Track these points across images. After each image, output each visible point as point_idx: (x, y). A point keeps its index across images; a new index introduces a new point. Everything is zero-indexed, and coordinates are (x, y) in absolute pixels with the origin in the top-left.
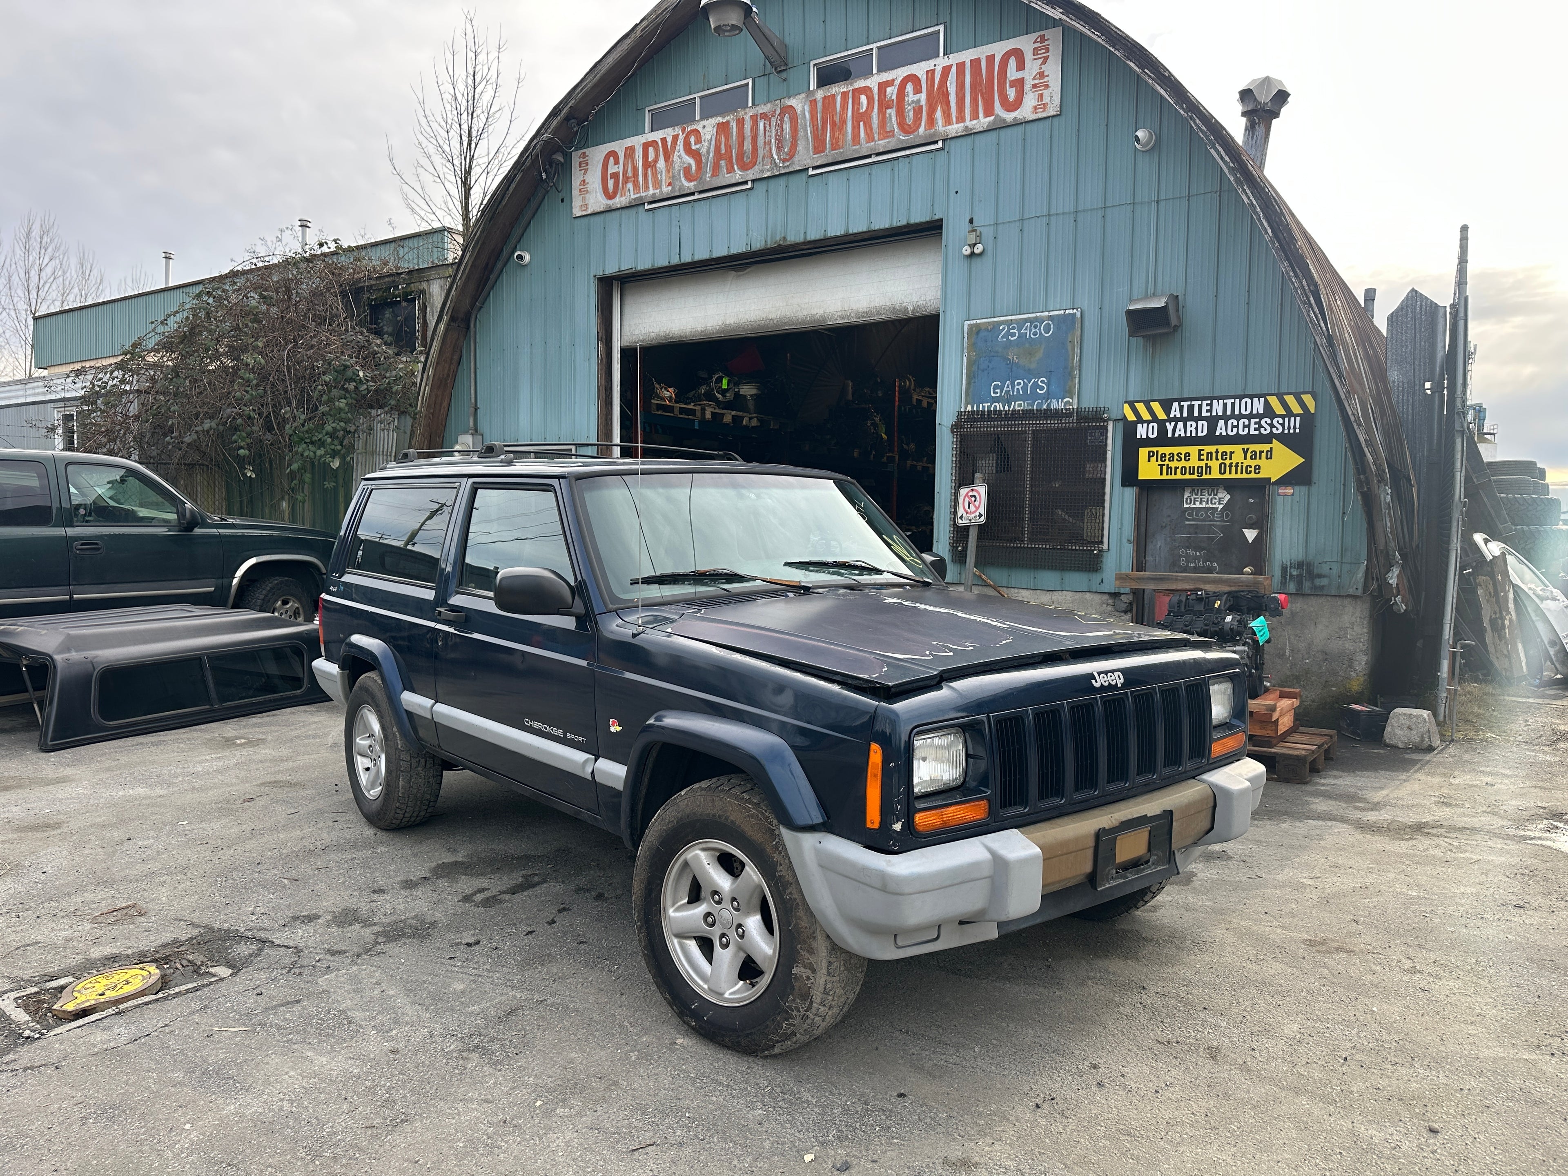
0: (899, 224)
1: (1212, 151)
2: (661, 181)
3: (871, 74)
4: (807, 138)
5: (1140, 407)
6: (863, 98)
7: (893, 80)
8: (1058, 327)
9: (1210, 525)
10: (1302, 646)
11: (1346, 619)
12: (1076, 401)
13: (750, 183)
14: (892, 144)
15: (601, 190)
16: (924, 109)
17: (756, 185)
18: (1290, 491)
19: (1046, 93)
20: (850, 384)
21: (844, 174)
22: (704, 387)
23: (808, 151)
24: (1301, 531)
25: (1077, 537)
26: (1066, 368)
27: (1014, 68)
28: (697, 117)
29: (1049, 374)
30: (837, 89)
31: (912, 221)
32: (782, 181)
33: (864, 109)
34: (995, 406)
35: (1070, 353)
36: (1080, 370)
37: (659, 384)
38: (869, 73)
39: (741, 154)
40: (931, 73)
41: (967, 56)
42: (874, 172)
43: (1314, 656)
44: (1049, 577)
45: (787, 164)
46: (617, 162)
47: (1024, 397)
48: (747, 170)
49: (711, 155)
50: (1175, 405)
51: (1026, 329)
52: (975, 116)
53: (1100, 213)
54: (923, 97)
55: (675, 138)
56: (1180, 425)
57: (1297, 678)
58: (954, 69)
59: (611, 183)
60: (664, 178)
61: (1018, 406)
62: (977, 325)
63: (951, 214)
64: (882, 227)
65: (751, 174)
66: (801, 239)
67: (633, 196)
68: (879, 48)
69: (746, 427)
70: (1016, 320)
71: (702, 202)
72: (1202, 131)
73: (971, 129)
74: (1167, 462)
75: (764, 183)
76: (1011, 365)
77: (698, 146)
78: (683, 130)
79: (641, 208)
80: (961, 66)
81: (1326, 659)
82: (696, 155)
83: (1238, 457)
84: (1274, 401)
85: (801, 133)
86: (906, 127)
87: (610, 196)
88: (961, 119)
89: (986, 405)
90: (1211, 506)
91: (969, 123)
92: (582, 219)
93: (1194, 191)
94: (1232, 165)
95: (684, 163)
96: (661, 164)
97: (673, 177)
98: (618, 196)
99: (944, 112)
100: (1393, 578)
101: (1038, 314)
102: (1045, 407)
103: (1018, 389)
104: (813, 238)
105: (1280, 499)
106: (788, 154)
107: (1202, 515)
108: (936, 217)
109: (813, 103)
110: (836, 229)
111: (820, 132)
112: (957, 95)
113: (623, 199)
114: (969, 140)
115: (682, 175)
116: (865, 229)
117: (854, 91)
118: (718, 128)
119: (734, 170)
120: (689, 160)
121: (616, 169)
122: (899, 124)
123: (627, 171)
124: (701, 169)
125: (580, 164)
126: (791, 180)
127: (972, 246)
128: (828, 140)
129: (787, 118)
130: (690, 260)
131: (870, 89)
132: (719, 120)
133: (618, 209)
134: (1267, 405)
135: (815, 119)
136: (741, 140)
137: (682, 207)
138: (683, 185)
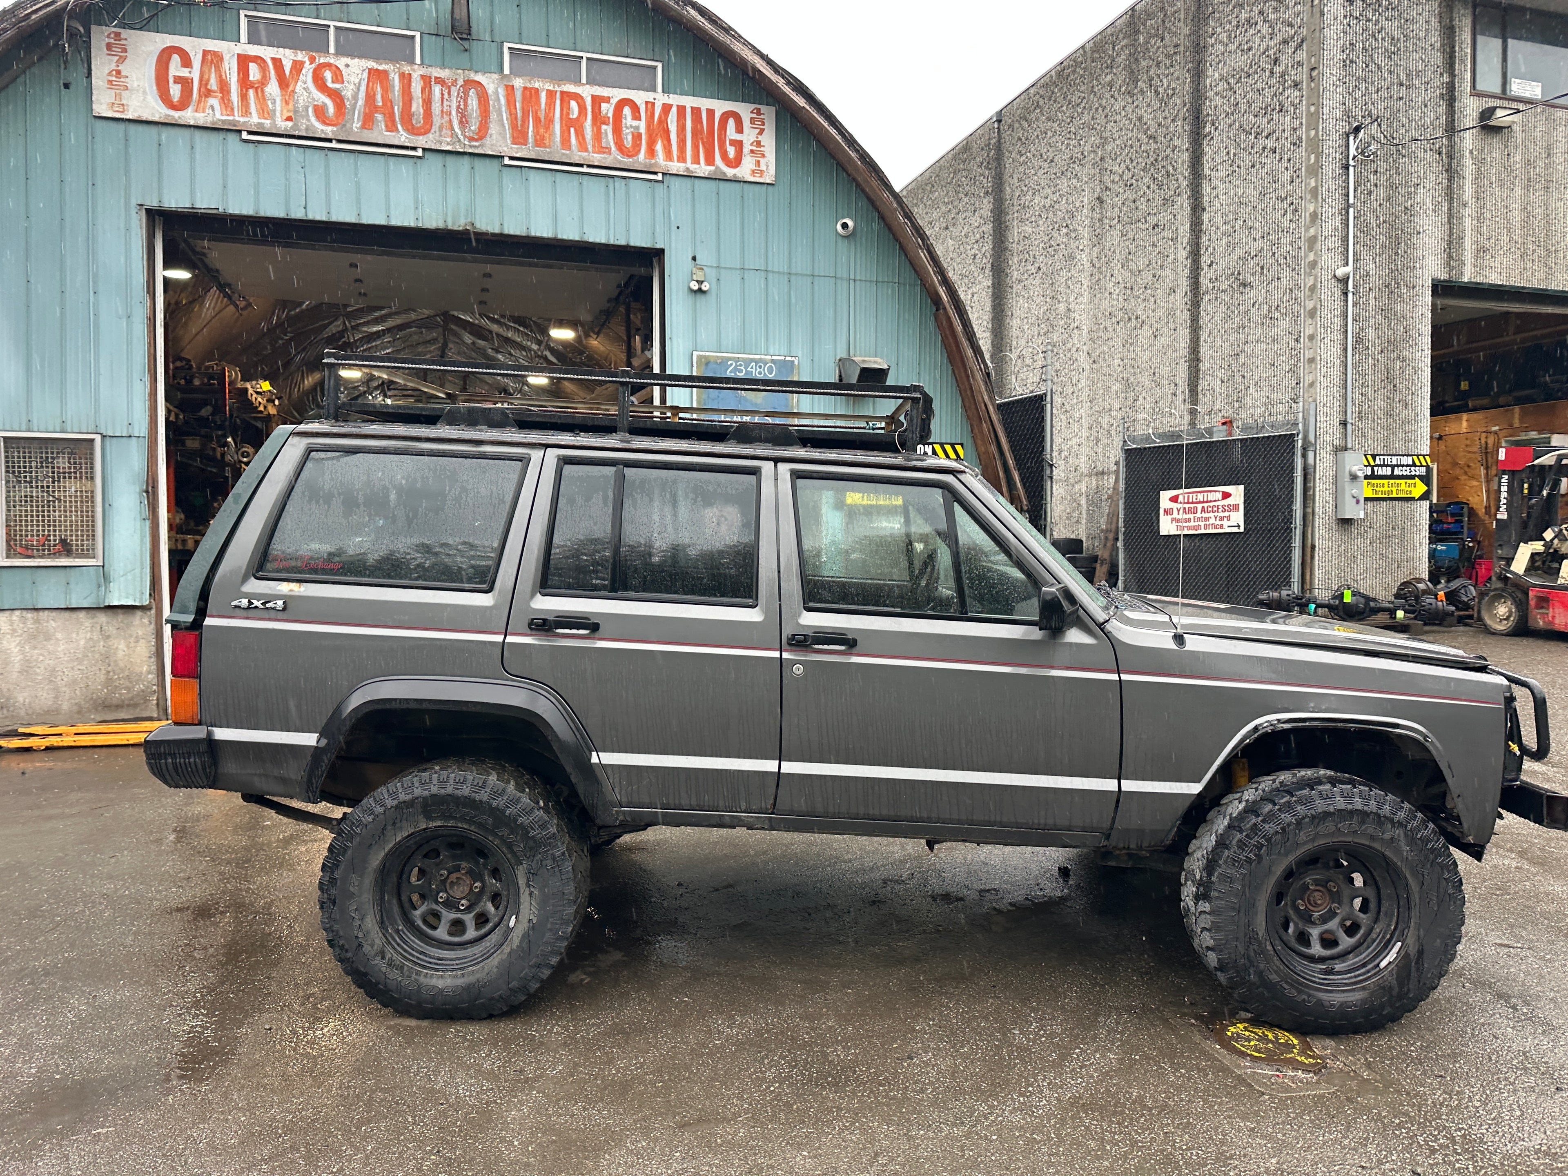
0: (618, 243)
2: (274, 111)
3: (581, 82)
4: (503, 125)
6: (573, 104)
7: (609, 98)
8: (778, 369)
14: (608, 161)
15: (155, 92)
16: (644, 137)
17: (428, 155)
19: (763, 161)
21: (549, 175)
23: (505, 138)
26: (785, 405)
27: (734, 130)
28: (332, 51)
30: (540, 84)
31: (632, 244)
32: (466, 161)
33: (575, 115)
38: (578, 82)
39: (407, 115)
40: (650, 105)
41: (689, 102)
42: (585, 183)
45: (476, 144)
46: (186, 62)
48: (416, 135)
49: (361, 102)
51: (750, 367)
52: (696, 161)
53: (809, 279)
54: (642, 125)
55: (298, 66)
58: (674, 110)
59: (175, 89)
60: (278, 109)
62: (703, 356)
63: (673, 245)
65: (422, 141)
66: (497, 231)
67: (218, 116)
68: (588, 59)
70: (741, 357)
71: (343, 154)
73: (692, 172)
75: (440, 156)
76: (738, 398)
77: (337, 86)
78: (312, 60)
79: (232, 138)
80: (681, 110)
82: (336, 96)
84: (938, 448)
85: (493, 116)
86: (623, 148)
87: (173, 107)
88: (682, 159)
91: (689, 165)
92: (112, 123)
93: (880, 279)
95: (314, 99)
97: (296, 111)
98: (190, 109)
99: (664, 147)
101: (762, 357)
104: (512, 232)
106: (475, 133)
108: (658, 246)
109: (510, 89)
110: (541, 230)
111: (519, 123)
112: (678, 136)
113: (197, 115)
114: (688, 180)
115: (311, 113)
116: (577, 238)
117: (562, 93)
118: (369, 73)
119: (397, 130)
120: (322, 99)
121: (184, 73)
122: (616, 143)
123: (208, 80)
124: (344, 114)
125: (109, 46)
126: (478, 162)
127: (700, 282)
128: (530, 133)
129: (472, 92)
130: (324, 219)
131: (582, 97)
132: (372, 64)
133: (190, 126)
134: (934, 450)
135: (512, 107)
136: (406, 98)
137: (309, 151)
138: (312, 125)
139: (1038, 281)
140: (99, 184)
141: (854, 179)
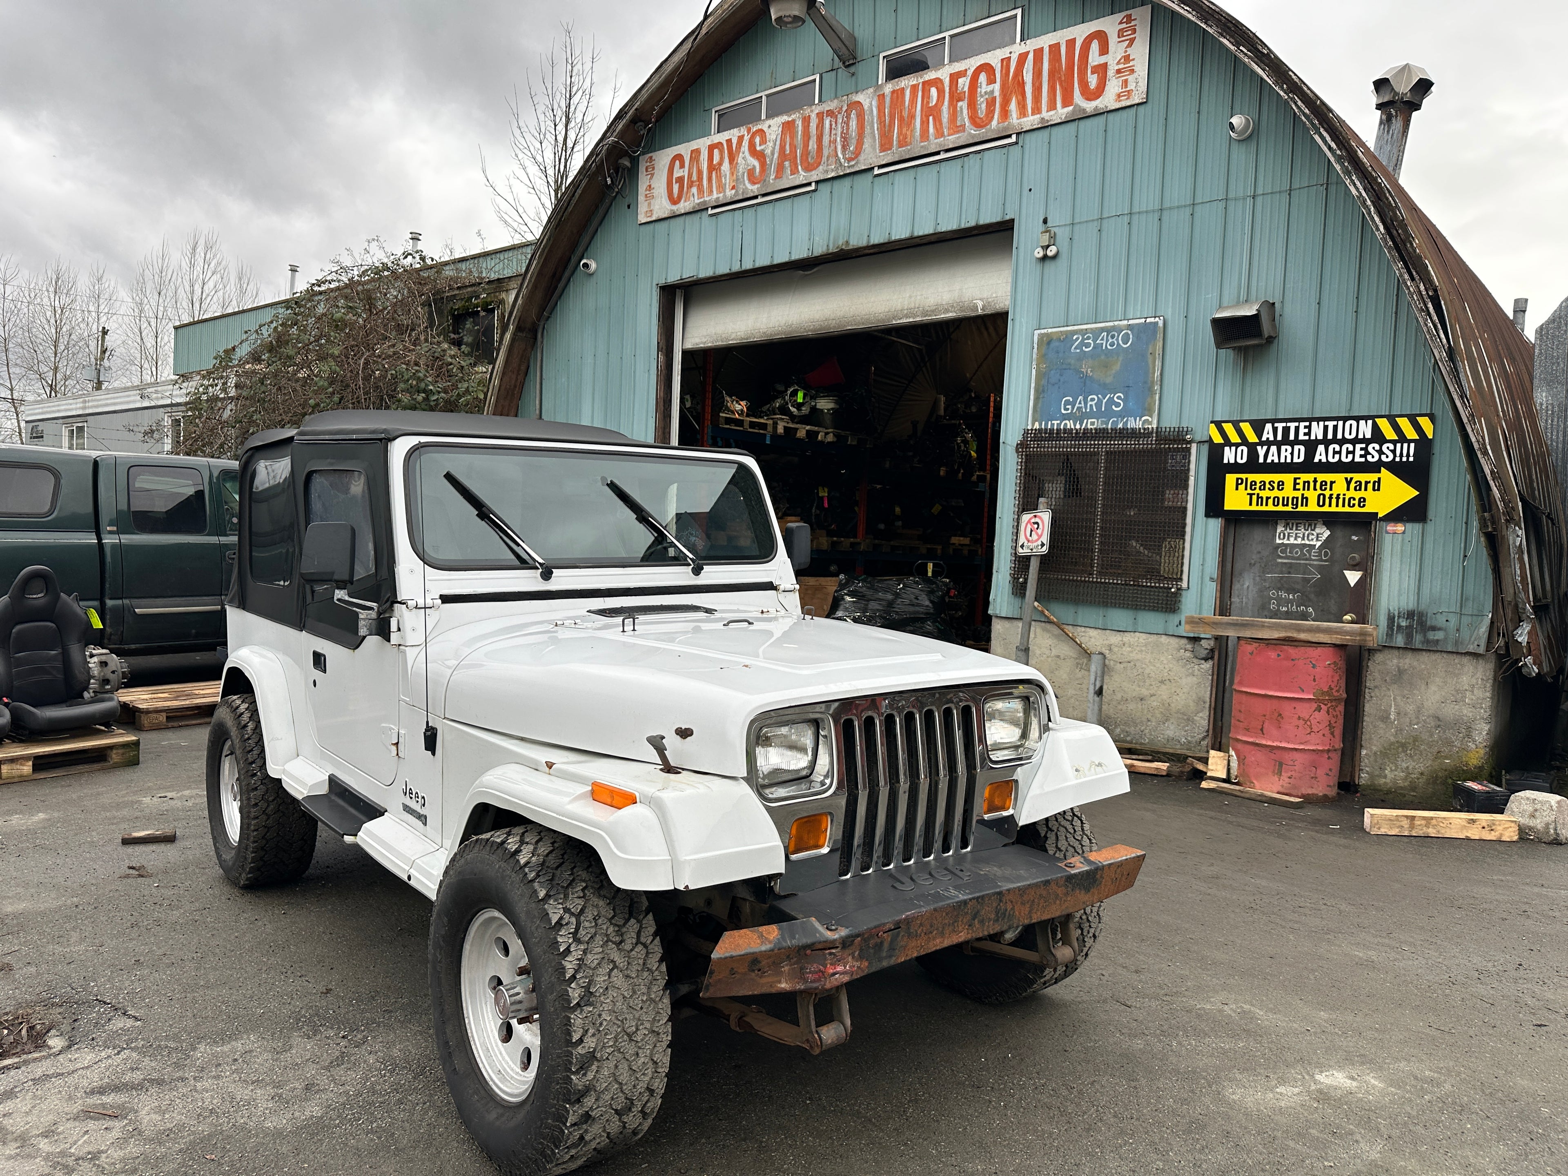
0: (968, 225)
1: (1316, 137)
2: (726, 184)
3: (944, 65)
4: (874, 135)
5: (1229, 428)
6: (934, 91)
7: (966, 70)
8: (1137, 337)
9: (1306, 564)
10: (1410, 708)
11: (1465, 680)
12: (1155, 422)
13: (813, 184)
14: (961, 139)
15: (666, 195)
16: (998, 100)
17: (820, 186)
18: (1400, 528)
19: (1131, 78)
20: (943, 398)
21: (912, 172)
22: (779, 400)
23: (874, 149)
24: (1412, 575)
25: (1153, 572)
26: (1145, 383)
27: (1097, 53)
28: (763, 117)
29: (1126, 389)
30: (906, 82)
31: (981, 222)
32: (847, 182)
33: (934, 102)
34: (1066, 424)
35: (1151, 366)
36: (1161, 385)
37: (731, 397)
38: (941, 64)
39: (806, 153)
40: (1006, 61)
41: (1045, 41)
42: (942, 170)
43: (1425, 721)
44: (1120, 617)
45: (852, 163)
46: (682, 166)
47: (1098, 415)
48: (811, 170)
49: (776, 155)
50: (1269, 426)
51: (1102, 339)
52: (1052, 106)
53: (1188, 211)
54: (997, 87)
55: (741, 139)
56: (1274, 449)
57: (1403, 746)
59: (676, 188)
60: (728, 181)
61: (1091, 424)
62: (1047, 334)
63: (1024, 211)
64: (949, 229)
65: (815, 176)
66: (863, 243)
67: (697, 201)
68: (952, 36)
69: (822, 442)
70: (1091, 329)
71: (766, 205)
72: (1304, 114)
73: (1048, 121)
74: (1257, 491)
75: (829, 184)
76: (1085, 379)
77: (762, 147)
78: (749, 130)
79: (704, 213)
80: (1038, 53)
81: (1439, 726)
82: (760, 156)
84: (1384, 425)
85: (867, 130)
86: (977, 120)
87: (674, 202)
88: (1037, 110)
89: (1055, 422)
90: (1307, 542)
91: (1045, 114)
92: (647, 226)
93: (1296, 185)
94: (1338, 152)
95: (748, 165)
96: (726, 166)
97: (737, 179)
98: (682, 201)
99: (1019, 103)
100: (1522, 636)
101: (1116, 323)
102: (1120, 426)
103: (1091, 406)
104: (876, 242)
105: (1388, 538)
106: (851, 153)
107: (1297, 553)
108: (1007, 218)
109: (882, 97)
110: (900, 233)
111: (887, 129)
112: (1033, 85)
113: (687, 204)
114: (1046, 133)
115: (746, 178)
116: (931, 231)
117: (924, 83)
118: (783, 127)
119: (798, 171)
120: (753, 162)
121: (681, 173)
122: (971, 118)
123: (692, 174)
124: (764, 170)
125: (646, 169)
126: (856, 180)
127: (1044, 249)
128: (895, 136)
129: (853, 115)
130: (752, 265)
131: (941, 81)
132: (785, 118)
133: (682, 214)
134: (1376, 428)
135: (882, 114)
136: (806, 139)
137: (746, 211)
138: (746, 188)
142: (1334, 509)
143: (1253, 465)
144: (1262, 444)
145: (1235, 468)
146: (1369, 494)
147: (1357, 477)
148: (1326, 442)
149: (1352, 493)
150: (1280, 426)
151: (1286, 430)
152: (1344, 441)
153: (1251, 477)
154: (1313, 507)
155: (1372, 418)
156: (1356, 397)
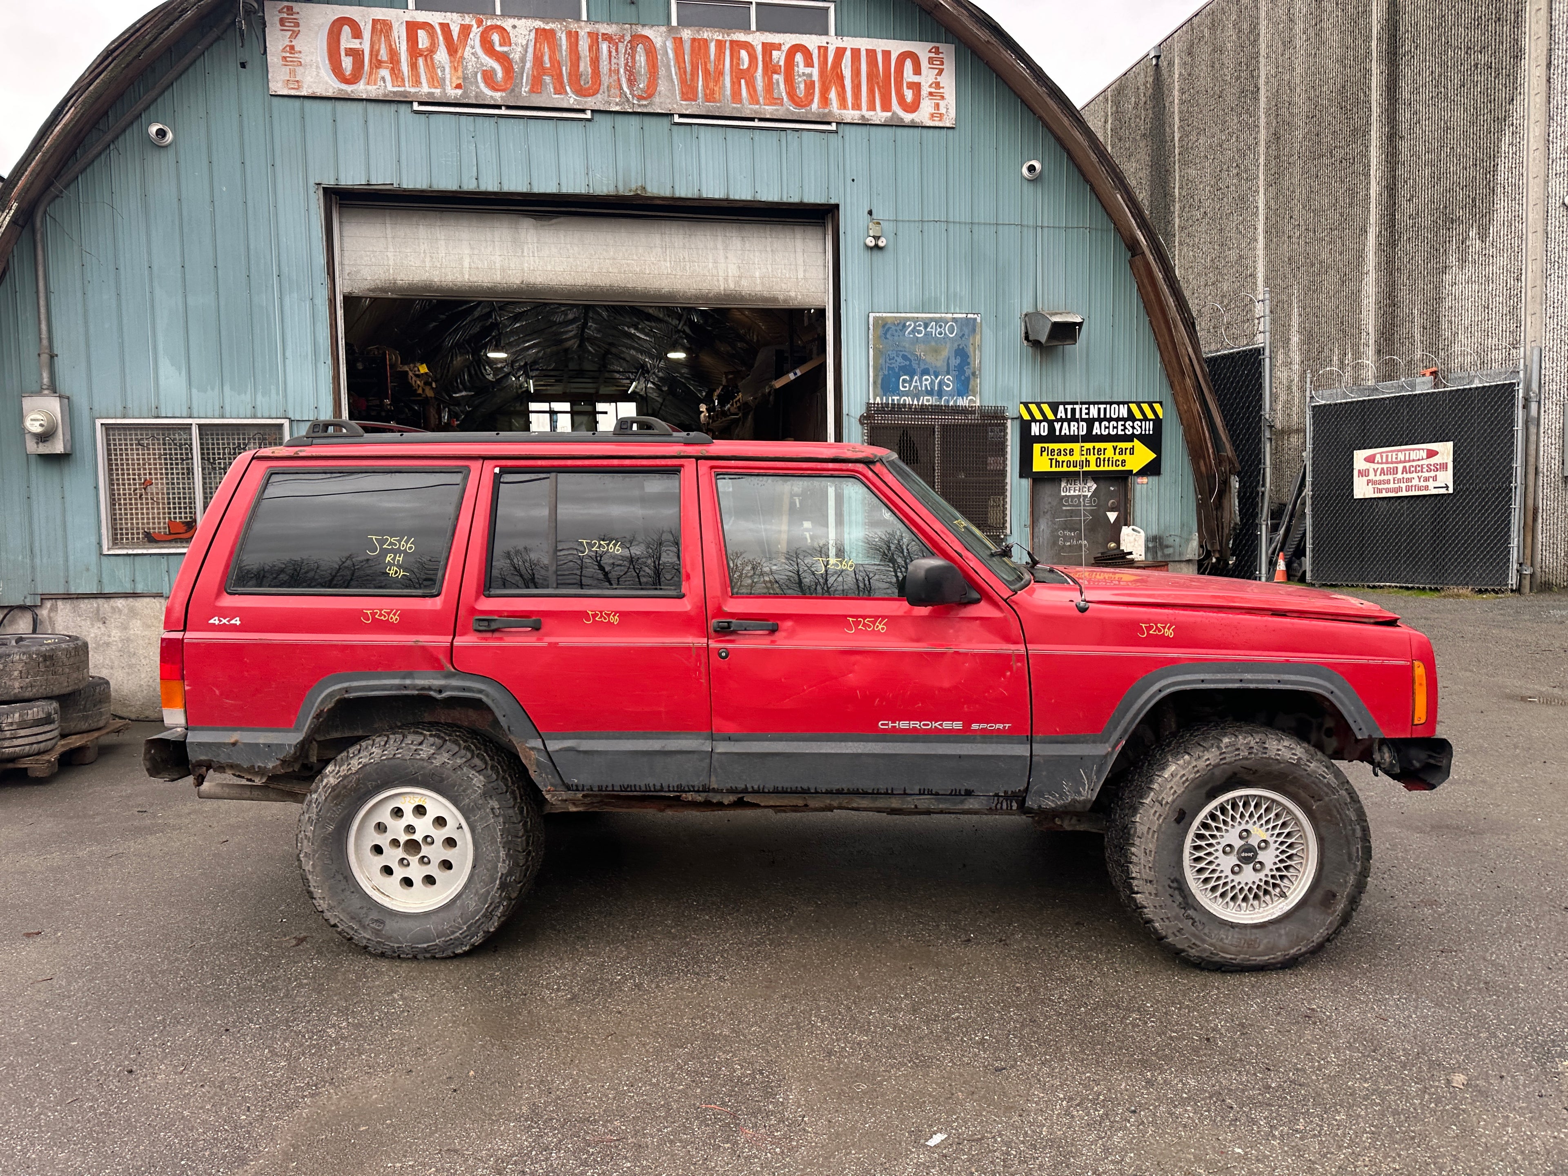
0: (792, 200)
2: (444, 79)
3: (751, 30)
4: (672, 80)
5: (1033, 407)
6: (744, 54)
7: (780, 44)
8: (961, 329)
9: (1082, 510)
12: (978, 400)
14: (780, 112)
15: (328, 66)
16: (817, 85)
17: (597, 117)
18: (1145, 480)
19: (942, 104)
21: (719, 131)
23: (673, 94)
24: (1154, 512)
26: (968, 367)
27: (911, 72)
28: (498, 12)
29: (954, 371)
30: (709, 35)
31: (806, 200)
32: (634, 121)
33: (746, 66)
34: (905, 400)
35: (972, 355)
36: (980, 371)
38: (747, 28)
39: (575, 76)
40: (823, 50)
41: (864, 44)
42: (756, 138)
45: (645, 102)
46: (357, 33)
47: (932, 393)
48: (585, 96)
49: (529, 65)
50: (1061, 407)
51: (932, 328)
52: (871, 107)
53: (993, 229)
54: (815, 72)
55: (465, 30)
56: (1065, 424)
58: (848, 53)
59: (347, 63)
60: (448, 76)
61: (928, 401)
62: (883, 319)
63: (848, 200)
64: (770, 199)
65: (591, 103)
66: (667, 193)
67: (390, 88)
68: (757, 4)
70: (921, 318)
71: (512, 120)
73: (867, 120)
74: (1056, 456)
75: (608, 119)
76: (919, 362)
77: (505, 49)
78: (480, 23)
79: (403, 108)
80: (856, 53)
82: (504, 59)
83: (1109, 453)
84: (1134, 407)
85: (662, 72)
86: (795, 97)
87: (346, 80)
88: (857, 106)
89: (896, 398)
90: (1082, 493)
91: (865, 112)
92: (286, 99)
93: (1069, 225)
95: (482, 64)
97: (465, 78)
98: (362, 82)
99: (839, 95)
101: (942, 315)
102: (951, 403)
103: (925, 385)
104: (683, 195)
105: (1138, 487)
106: (642, 90)
107: (1076, 502)
108: (832, 202)
109: (679, 42)
110: (713, 190)
111: (688, 77)
112: (852, 81)
113: (369, 88)
114: (865, 129)
115: (480, 79)
116: (749, 198)
117: (732, 42)
118: (536, 33)
119: (566, 93)
120: (491, 63)
121: (355, 44)
122: (788, 94)
123: (378, 51)
124: (511, 78)
125: (282, 22)
126: (647, 120)
127: (877, 238)
128: (700, 88)
129: (640, 48)
130: (496, 189)
131: (752, 46)
132: (539, 24)
133: (362, 100)
134: (1129, 410)
135: (681, 60)
136: (573, 57)
137: (480, 120)
138: (482, 92)
139: (1203, 227)
140: (278, 163)
141: (1041, 118)
142: (1106, 468)
143: (1052, 437)
144: (1057, 420)
145: (1040, 439)
146: (1127, 457)
147: (1121, 445)
148: (1100, 420)
149: (1117, 457)
150: (1069, 407)
151: (1073, 410)
152: (1110, 420)
153: (1052, 446)
154: (1093, 468)
155: (1127, 403)
156: (1115, 388)
